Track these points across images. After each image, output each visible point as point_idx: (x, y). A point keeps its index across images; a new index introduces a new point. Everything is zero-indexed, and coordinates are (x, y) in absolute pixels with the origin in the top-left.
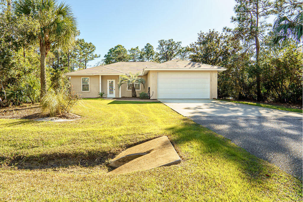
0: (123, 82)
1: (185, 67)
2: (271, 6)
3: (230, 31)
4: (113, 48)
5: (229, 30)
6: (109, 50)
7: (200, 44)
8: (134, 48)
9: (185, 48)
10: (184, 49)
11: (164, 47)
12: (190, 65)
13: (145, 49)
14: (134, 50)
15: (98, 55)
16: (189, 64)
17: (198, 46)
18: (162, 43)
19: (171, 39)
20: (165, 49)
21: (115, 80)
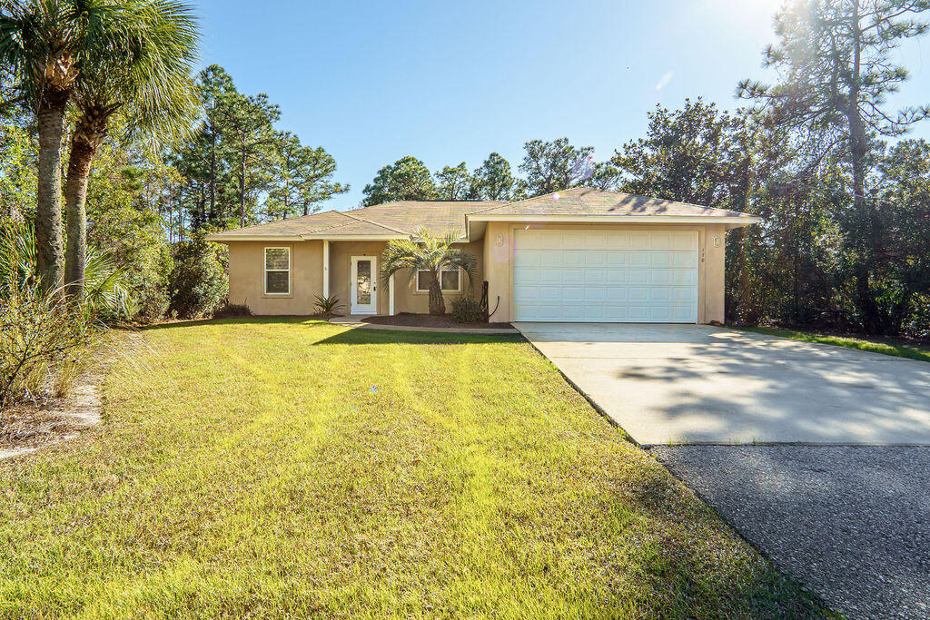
0: (398, 264)
1: (612, 210)
2: (907, 6)
3: (762, 92)
4: (389, 167)
5: (757, 91)
6: (380, 172)
7: (657, 143)
8: (451, 167)
9: (604, 166)
10: (602, 170)
11: (542, 161)
12: (628, 207)
13: (485, 170)
14: (451, 172)
15: (343, 187)
16: (625, 202)
17: (647, 151)
18: (534, 150)
19: (562, 137)
20: (543, 169)
21: (375, 258)
